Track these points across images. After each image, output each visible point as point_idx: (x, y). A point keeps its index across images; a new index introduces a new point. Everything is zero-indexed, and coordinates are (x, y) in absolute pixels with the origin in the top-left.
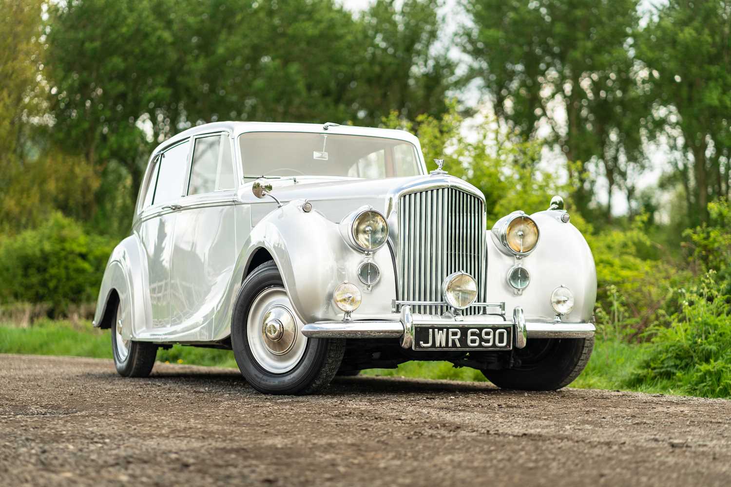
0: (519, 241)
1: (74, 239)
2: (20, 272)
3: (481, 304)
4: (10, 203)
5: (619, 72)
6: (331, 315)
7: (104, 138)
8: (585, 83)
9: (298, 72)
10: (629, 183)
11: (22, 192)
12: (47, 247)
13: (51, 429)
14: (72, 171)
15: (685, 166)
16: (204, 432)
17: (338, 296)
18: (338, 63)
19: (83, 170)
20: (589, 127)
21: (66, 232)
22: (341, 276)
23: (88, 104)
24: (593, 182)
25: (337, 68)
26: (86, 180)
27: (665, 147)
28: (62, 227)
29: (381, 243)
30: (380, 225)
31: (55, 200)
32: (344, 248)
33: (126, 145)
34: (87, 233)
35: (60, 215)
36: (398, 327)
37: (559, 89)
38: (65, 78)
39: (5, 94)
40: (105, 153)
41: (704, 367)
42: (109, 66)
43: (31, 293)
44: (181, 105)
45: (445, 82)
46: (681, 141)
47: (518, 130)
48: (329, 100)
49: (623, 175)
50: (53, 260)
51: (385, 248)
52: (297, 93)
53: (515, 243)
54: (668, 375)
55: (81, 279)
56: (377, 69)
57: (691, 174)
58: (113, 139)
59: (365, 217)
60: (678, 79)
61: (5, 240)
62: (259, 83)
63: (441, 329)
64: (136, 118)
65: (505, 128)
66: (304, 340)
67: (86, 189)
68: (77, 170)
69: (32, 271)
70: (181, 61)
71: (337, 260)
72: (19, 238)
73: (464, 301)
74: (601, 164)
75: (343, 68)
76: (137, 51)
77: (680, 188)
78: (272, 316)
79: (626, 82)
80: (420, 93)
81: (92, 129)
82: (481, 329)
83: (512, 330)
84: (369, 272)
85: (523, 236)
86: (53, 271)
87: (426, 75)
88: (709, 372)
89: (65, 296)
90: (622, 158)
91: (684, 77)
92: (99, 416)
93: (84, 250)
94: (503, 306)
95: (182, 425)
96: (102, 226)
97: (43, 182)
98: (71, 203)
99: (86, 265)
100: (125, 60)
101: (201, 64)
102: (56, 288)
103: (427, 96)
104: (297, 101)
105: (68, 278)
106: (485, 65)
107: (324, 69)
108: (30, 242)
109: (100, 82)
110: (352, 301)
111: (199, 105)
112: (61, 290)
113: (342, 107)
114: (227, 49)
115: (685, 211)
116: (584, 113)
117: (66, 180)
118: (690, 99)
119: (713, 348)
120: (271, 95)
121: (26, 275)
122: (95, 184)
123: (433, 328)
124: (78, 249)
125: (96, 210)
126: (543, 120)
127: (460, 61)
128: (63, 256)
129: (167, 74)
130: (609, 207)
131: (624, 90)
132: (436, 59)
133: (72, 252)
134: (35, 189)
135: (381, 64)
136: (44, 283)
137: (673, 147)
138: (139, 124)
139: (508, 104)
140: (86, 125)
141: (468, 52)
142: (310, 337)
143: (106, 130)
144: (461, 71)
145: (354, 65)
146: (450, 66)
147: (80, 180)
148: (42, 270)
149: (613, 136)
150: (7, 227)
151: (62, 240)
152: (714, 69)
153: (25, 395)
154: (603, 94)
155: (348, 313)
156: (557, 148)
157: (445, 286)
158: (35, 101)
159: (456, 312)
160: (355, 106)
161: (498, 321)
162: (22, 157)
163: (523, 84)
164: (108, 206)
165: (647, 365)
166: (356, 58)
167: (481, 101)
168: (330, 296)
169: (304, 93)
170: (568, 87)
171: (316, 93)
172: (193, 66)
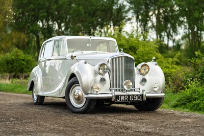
0: (144, 71)
1: (21, 55)
2: (6, 64)
3: (134, 88)
4: (3, 46)
5: (170, 8)
6: (92, 92)
7: (29, 27)
8: (161, 11)
9: (82, 9)
10: (173, 38)
11: (6, 42)
12: (13, 57)
13: (16, 129)
14: (20, 36)
15: (189, 33)
16: (58, 130)
17: (94, 87)
18: (93, 6)
19: (23, 36)
20: (162, 23)
21: (18, 53)
22: (95, 82)
23: (24, 18)
24: (163, 38)
25: (93, 7)
26: (24, 39)
27: (183, 28)
28: (18, 52)
29: (106, 72)
30: (106, 67)
31: (15, 44)
32: (96, 73)
33: (35, 29)
34: (24, 54)
35: (17, 49)
36: (111, 95)
37: (154, 13)
38: (18, 11)
39: (1, 15)
40: (29, 31)
41: (194, 102)
42: (30, 7)
43: (9, 70)
44: (50, 18)
45: (122, 11)
46: (187, 27)
47: (143, 24)
48: (90, 16)
49: (172, 36)
50: (15, 61)
51: (107, 74)
52: (82, 14)
53: (143, 71)
54: (185, 104)
55: (23, 66)
56: (104, 7)
57: (190, 36)
58: (31, 27)
59: (101, 65)
60: (187, 9)
61: (2, 56)
62: (71, 12)
63: (122, 96)
64: (37, 22)
65: (139, 24)
66: (85, 99)
67: (24, 41)
68: (21, 36)
69: (9, 64)
70: (49, 6)
71: (94, 77)
72: (6, 55)
73: (129, 88)
74: (166, 33)
75: (95, 7)
76: (37, 3)
77: (187, 39)
78: (76, 92)
79: (172, 11)
80: (116, 14)
81: (25, 25)
82: (133, 96)
83: (142, 96)
84: (103, 80)
85: (145, 69)
86: (15, 64)
87: (117, 9)
88: (196, 104)
89: (18, 71)
90: (171, 31)
91: (188, 9)
92: (29, 123)
93: (23, 58)
94: (139, 89)
95: (52, 127)
96: (29, 51)
97: (12, 39)
98: (20, 45)
99: (24, 63)
100: (34, 5)
101: (55, 6)
102: (16, 69)
103: (118, 15)
104: (82, 17)
105: (19, 66)
106: (133, 6)
107: (89, 8)
108: (9, 56)
109: (27, 11)
110: (98, 89)
111: (54, 18)
112: (17, 70)
113: (94, 18)
114: (62, 2)
115: (189, 46)
116: (161, 19)
117: (18, 39)
118: (190, 15)
119: (197, 97)
120: (75, 15)
121: (7, 65)
122: (27, 40)
123: (120, 95)
124: (22, 58)
125: (26, 47)
126: (150, 21)
127: (127, 5)
128: (18, 60)
129: (46, 10)
130: (168, 44)
131: (172, 13)
132: (120, 4)
133: (20, 59)
134: (10, 41)
135: (105, 6)
136: (13, 68)
137: (186, 28)
138: (38, 23)
139: (140, 17)
140: (24, 24)
141: (129, 3)
142: (87, 98)
143: (29, 25)
144: (127, 8)
145: (97, 6)
146: (124, 6)
147: (22, 39)
148: (12, 64)
149: (169, 26)
150: (2, 52)
151: (18, 56)
152: (197, 7)
153: (9, 113)
154: (166, 14)
155: (97, 92)
156: (153, 29)
157: (124, 84)
158: (10, 17)
159: (127, 91)
160: (98, 17)
161: (138, 93)
162: (6, 32)
163: (144, 11)
164: (30, 45)
165: (179, 101)
166: (98, 4)
167: (133, 16)
168: (92, 87)
169: (84, 14)
170: (156, 12)
171: (87, 14)
172: (53, 7)
